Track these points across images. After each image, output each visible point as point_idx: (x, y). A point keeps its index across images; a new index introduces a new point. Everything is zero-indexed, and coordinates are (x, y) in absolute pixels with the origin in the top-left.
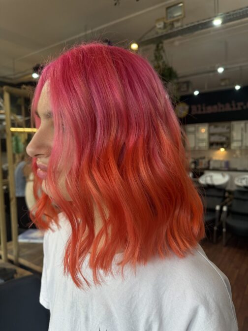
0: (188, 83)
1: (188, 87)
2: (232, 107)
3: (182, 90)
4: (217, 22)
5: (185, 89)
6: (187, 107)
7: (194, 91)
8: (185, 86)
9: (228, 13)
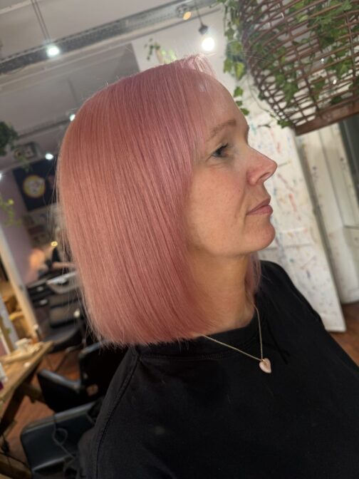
0: (32, 145)
1: (34, 151)
3: (27, 155)
4: (53, 51)
5: (32, 154)
6: (41, 181)
7: (44, 153)
8: (29, 149)
9: (64, 39)
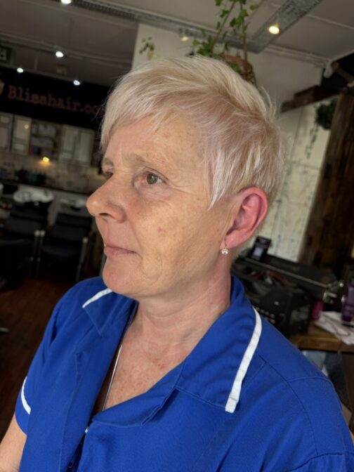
1: (9, 57)
2: (65, 104)
